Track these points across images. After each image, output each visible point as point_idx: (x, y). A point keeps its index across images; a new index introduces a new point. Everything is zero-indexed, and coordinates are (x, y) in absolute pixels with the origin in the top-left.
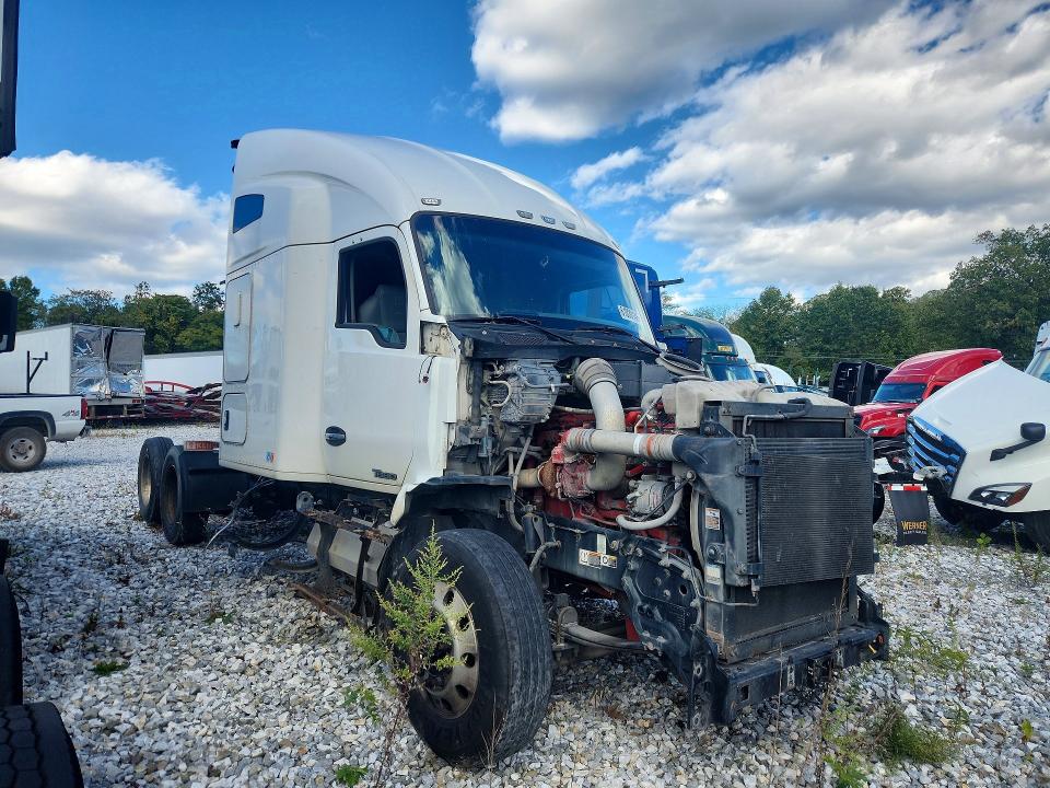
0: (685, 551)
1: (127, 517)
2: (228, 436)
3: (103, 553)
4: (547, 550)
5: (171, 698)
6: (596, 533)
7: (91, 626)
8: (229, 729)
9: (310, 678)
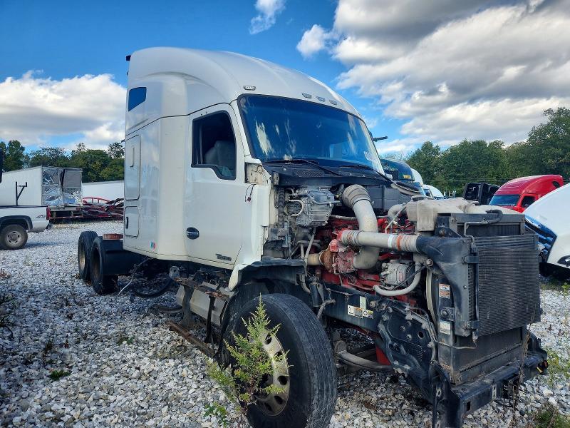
0: (423, 311)
1: (72, 277)
2: (128, 232)
3: (58, 299)
4: (327, 306)
5: (95, 397)
6: (359, 296)
7: (49, 347)
8: (131, 418)
9: (180, 382)
